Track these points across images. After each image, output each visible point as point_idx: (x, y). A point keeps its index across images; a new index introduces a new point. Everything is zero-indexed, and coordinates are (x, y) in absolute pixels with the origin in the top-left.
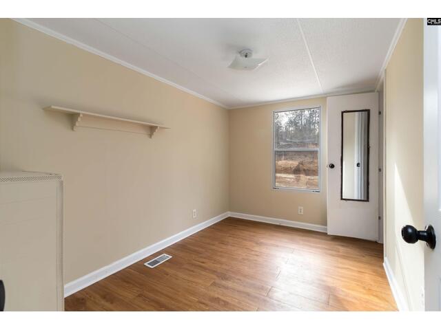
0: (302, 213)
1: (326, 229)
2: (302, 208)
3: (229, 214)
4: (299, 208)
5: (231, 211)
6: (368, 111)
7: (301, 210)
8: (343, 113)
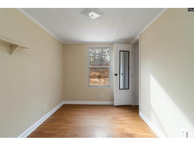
0: (102, 97)
1: (114, 103)
2: (102, 95)
3: (65, 102)
4: (101, 95)
5: (65, 101)
6: (129, 51)
7: (102, 96)
8: (120, 51)
